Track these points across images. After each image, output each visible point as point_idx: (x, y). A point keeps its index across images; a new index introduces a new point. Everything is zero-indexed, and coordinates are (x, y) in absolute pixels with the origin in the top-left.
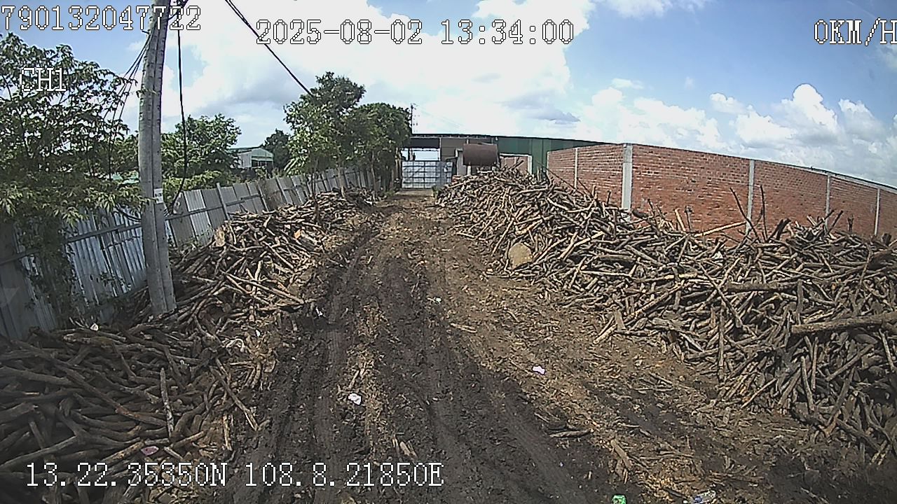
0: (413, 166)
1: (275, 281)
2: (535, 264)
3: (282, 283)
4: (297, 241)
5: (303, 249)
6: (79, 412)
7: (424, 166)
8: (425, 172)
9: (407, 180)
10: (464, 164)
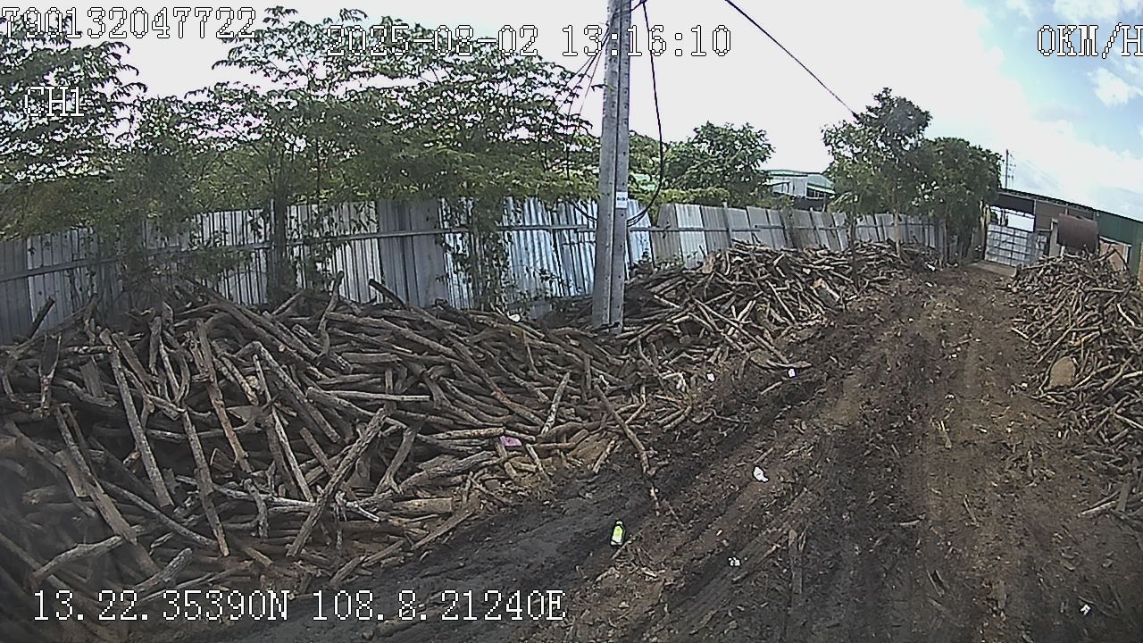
0: (1001, 233)
1: (761, 328)
2: (1072, 389)
3: (770, 333)
4: (815, 292)
5: (820, 302)
6: (450, 382)
7: (1014, 236)
8: (1013, 243)
9: (991, 250)
10: (1058, 242)
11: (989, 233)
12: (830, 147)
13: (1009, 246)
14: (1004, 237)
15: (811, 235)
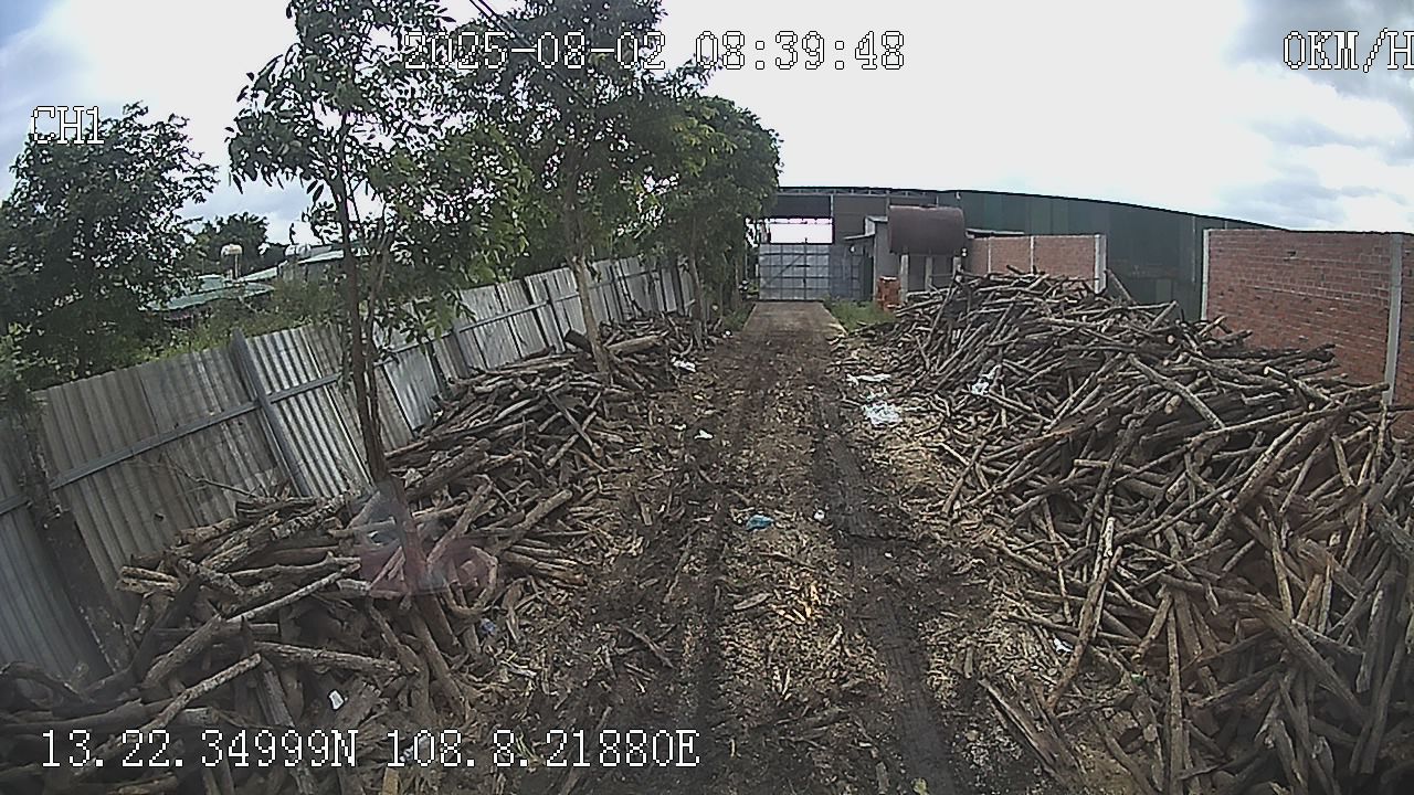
0: (782, 254)
8: (805, 266)
9: (769, 283)
10: (891, 252)
11: (761, 258)
13: (799, 272)
14: (787, 260)
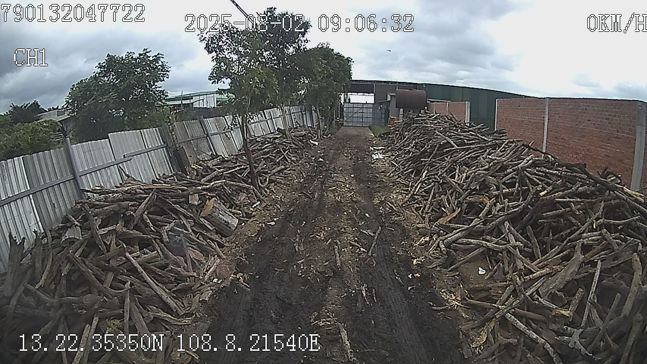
0: (353, 107)
7: (362, 108)
8: (363, 113)
9: (347, 119)
10: (396, 107)
11: (345, 109)
12: (214, 54)
13: (360, 115)
14: (356, 110)
15: (204, 145)
